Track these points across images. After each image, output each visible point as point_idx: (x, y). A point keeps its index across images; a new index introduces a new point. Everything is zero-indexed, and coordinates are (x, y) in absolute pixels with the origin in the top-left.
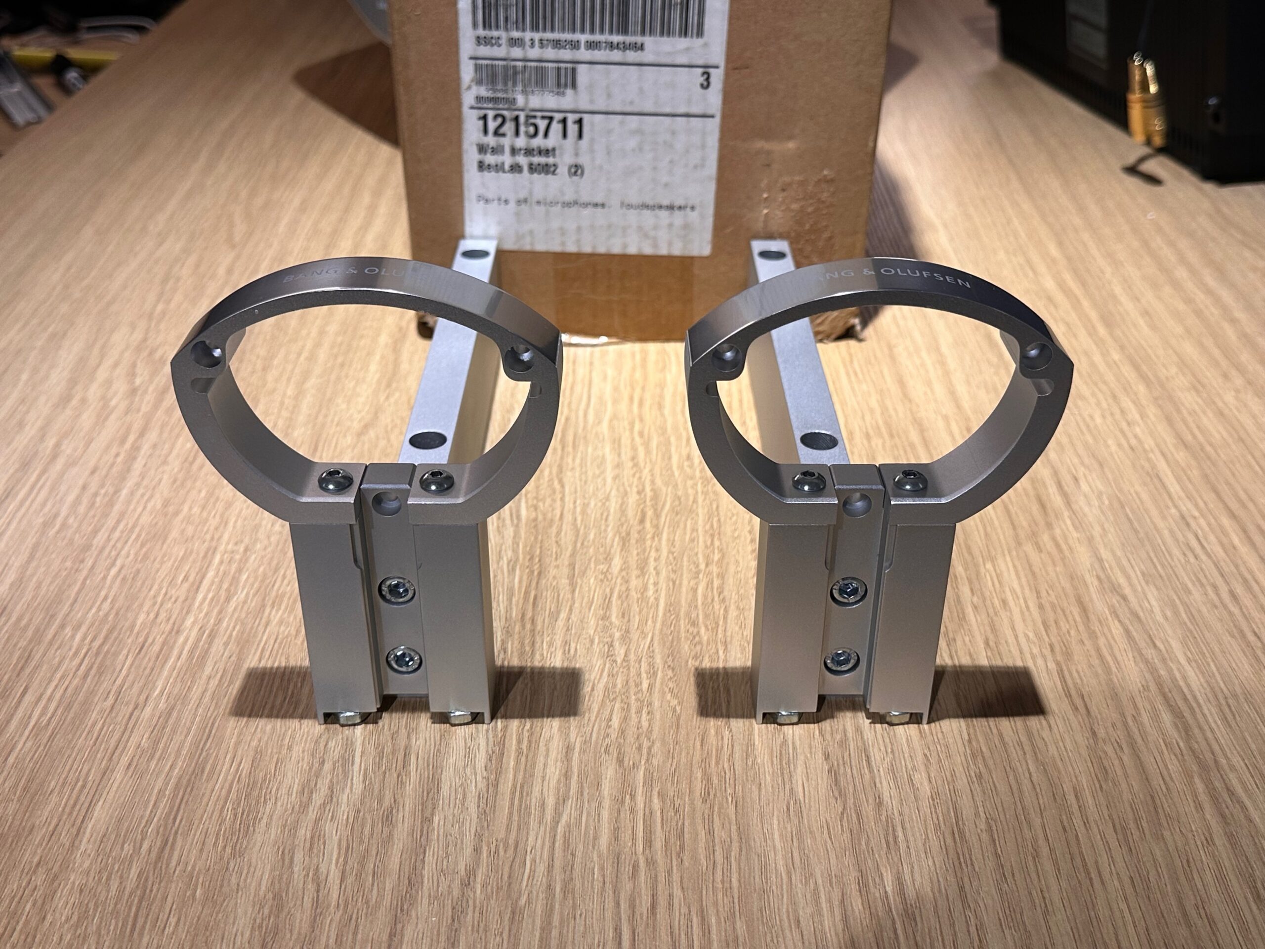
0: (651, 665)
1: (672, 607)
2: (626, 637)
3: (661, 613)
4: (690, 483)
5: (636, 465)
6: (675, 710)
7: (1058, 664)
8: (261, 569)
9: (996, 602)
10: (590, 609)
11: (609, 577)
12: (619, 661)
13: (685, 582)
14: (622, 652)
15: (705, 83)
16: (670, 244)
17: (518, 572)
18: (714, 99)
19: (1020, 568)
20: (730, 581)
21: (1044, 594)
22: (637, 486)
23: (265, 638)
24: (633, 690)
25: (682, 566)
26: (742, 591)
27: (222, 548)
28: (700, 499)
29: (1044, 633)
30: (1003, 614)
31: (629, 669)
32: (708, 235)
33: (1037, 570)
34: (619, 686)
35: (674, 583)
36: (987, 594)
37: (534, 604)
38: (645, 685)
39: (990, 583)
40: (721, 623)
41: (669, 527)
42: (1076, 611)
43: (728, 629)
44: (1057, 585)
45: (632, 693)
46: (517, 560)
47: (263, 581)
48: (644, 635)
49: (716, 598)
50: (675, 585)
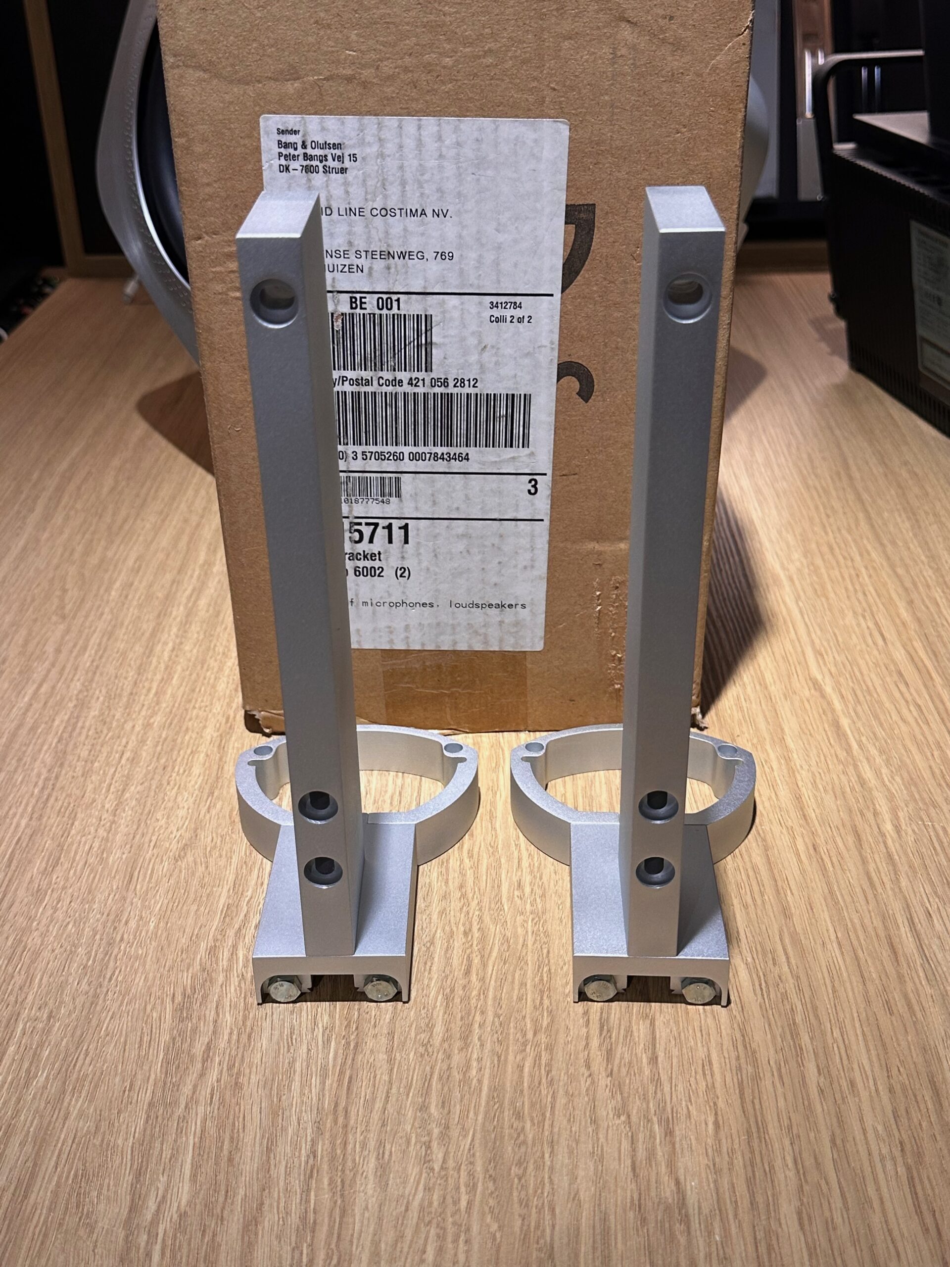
0: (471, 1175)
1: (496, 1090)
2: (444, 1136)
3: (483, 1103)
4: (519, 919)
5: (464, 896)
6: (494, 1239)
7: (908, 1169)
8: (64, 1043)
9: (844, 1084)
10: (408, 1095)
11: (430, 1050)
12: (437, 1168)
13: (511, 1057)
14: (440, 1156)
15: (533, 491)
16: (501, 641)
17: (333, 1043)
18: (542, 504)
19: (869, 1038)
20: (559, 1055)
21: (894, 1071)
22: (464, 925)
23: (63, 1136)
24: (450, 1209)
25: (508, 1034)
26: (571, 1070)
27: (25, 1014)
28: (530, 943)
29: (894, 1127)
30: (850, 1099)
31: (446, 1181)
32: (540, 632)
33: (887, 1041)
34: (436, 1204)
35: (499, 1057)
36: (834, 1073)
37: (348, 1089)
38: (463, 1204)
39: (837, 1057)
40: (548, 1115)
41: (496, 982)
42: (928, 1095)
43: (555, 1123)
44: (909, 1059)
45: (449, 1215)
46: (333, 1028)
47: (64, 1059)
48: (464, 1131)
49: (544, 1080)
50: (500, 1059)
